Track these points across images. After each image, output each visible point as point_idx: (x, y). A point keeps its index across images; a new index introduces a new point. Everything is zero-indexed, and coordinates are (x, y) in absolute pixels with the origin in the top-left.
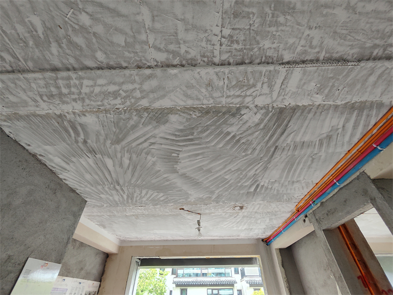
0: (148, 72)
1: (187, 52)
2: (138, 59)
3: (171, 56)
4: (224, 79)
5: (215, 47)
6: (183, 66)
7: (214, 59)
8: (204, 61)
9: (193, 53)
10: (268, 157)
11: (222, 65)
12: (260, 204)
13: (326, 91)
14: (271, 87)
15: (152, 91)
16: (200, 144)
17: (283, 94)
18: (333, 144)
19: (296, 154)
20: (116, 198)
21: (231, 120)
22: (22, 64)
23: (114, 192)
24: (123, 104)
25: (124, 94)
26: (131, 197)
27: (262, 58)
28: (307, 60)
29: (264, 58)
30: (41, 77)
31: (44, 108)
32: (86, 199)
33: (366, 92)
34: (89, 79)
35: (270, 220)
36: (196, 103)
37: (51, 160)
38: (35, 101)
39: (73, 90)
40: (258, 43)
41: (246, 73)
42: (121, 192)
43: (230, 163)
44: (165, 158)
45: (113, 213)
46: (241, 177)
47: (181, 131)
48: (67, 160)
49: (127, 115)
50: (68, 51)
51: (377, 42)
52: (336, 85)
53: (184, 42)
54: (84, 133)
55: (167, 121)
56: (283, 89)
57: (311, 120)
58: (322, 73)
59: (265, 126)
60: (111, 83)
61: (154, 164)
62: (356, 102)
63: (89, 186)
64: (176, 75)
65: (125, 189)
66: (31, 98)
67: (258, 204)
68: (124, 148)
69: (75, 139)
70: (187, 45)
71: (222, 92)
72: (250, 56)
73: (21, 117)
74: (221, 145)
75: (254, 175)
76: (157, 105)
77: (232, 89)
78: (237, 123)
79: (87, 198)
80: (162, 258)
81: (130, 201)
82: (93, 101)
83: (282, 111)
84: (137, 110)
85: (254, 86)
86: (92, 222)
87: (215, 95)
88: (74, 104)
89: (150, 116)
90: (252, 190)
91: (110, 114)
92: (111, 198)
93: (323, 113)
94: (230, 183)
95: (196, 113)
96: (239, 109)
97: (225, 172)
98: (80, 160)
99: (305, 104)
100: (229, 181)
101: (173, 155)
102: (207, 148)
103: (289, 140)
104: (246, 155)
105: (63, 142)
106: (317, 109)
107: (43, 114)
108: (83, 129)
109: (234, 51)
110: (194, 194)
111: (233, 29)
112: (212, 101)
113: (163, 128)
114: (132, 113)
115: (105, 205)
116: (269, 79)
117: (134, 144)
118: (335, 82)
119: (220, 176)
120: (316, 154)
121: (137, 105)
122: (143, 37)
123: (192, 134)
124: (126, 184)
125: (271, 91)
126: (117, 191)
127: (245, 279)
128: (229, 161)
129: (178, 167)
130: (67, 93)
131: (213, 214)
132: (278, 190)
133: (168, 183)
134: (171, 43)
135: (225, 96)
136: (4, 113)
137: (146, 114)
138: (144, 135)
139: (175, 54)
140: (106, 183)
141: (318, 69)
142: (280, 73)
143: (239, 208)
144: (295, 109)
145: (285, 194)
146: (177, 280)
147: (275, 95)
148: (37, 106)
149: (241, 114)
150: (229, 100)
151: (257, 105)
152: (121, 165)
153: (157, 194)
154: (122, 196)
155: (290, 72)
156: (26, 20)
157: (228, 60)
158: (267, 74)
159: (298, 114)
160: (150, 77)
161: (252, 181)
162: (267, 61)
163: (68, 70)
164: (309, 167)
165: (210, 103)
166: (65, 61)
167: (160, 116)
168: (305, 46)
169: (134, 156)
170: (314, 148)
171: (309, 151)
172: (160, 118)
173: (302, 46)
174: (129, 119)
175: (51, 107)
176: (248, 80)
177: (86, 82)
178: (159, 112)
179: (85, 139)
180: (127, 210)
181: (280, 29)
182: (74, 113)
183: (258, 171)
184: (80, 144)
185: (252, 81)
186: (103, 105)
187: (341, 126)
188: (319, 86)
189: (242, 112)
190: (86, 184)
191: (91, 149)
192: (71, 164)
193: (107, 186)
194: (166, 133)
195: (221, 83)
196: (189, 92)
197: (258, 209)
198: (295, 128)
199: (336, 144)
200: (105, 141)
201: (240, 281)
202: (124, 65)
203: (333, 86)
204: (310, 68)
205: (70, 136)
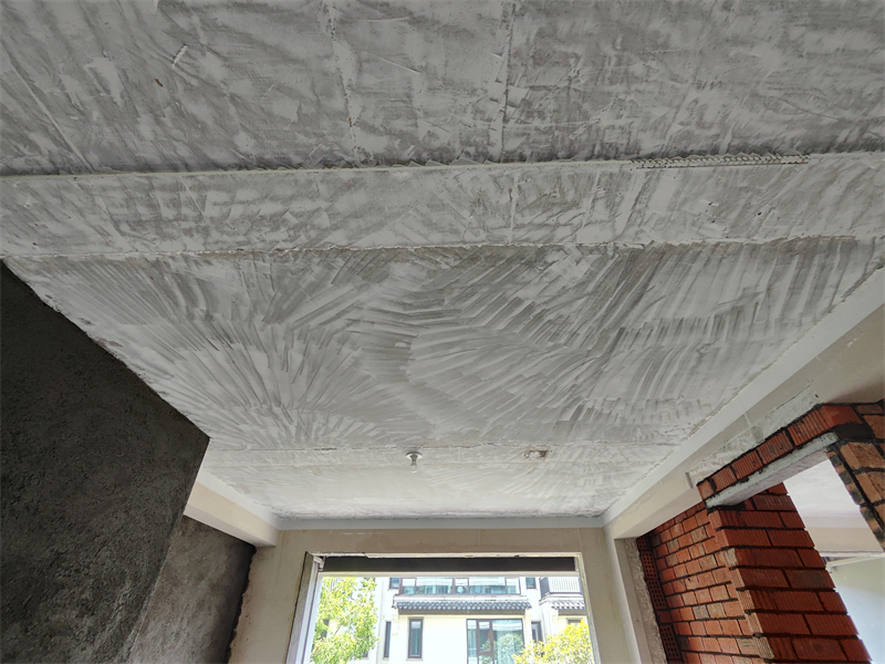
0: (347, 174)
1: (430, 134)
2: (327, 149)
3: (397, 142)
4: (510, 191)
5: (493, 125)
6: (421, 162)
7: (490, 149)
8: (468, 154)
9: (446, 137)
10: (604, 350)
11: (506, 161)
12: (584, 447)
13: (734, 216)
14: (612, 206)
15: (356, 215)
16: (457, 324)
17: (639, 221)
18: (744, 324)
19: (664, 344)
20: (274, 431)
21: (525, 274)
22: (76, 156)
23: (269, 420)
24: (291, 241)
25: (294, 221)
26: (305, 429)
27: (594, 146)
28: (692, 152)
29: (598, 148)
30: (116, 184)
31: (123, 248)
32: (209, 434)
33: (820, 219)
34: (219, 188)
35: (605, 479)
36: (450, 240)
37: (135, 354)
38: (104, 233)
39: (185, 211)
40: (586, 117)
41: (559, 178)
42: (284, 419)
43: (520, 363)
44: (379, 352)
45: (266, 462)
46: (544, 390)
47: (416, 295)
48: (169, 353)
49: (300, 263)
50: (175, 132)
51: (847, 114)
52: (754, 203)
53: (426, 114)
54: (206, 299)
55: (385, 276)
56: (639, 212)
57: (697, 275)
58: (724, 180)
59: (599, 286)
60: (266, 197)
61: (356, 363)
62: (798, 239)
63: (215, 406)
64: (406, 182)
65: (293, 414)
66: (94, 227)
67: (579, 447)
68: (292, 330)
69: (188, 311)
70: (431, 119)
71: (506, 217)
72: (567, 143)
73: (73, 265)
74: (501, 326)
75: (572, 387)
76: (365, 243)
77: (527, 212)
78: (537, 280)
79: (210, 430)
80: (370, 556)
81: (303, 438)
82: (228, 234)
83: (634, 256)
84: (321, 253)
85: (575, 204)
86: (220, 481)
87: (491, 223)
88: (186, 239)
89: (349, 265)
90: (568, 417)
91: (264, 261)
92: (262, 432)
93: (724, 261)
94: (520, 403)
95: (448, 261)
96: (541, 252)
97: (510, 381)
98: (198, 353)
99: (686, 243)
100: (519, 399)
101: (398, 344)
102: (471, 331)
103: (649, 317)
104: (556, 347)
105: (160, 317)
106: (712, 253)
107: (119, 259)
108: (205, 291)
109: (533, 132)
110: (442, 426)
111: (532, 88)
112: (483, 235)
113: (377, 289)
114: (310, 260)
115: (249, 447)
116: (608, 191)
117: (313, 323)
118: (752, 196)
119: (499, 388)
120: (709, 345)
121: (322, 242)
122: (338, 104)
123: (440, 302)
124: (296, 404)
125: (613, 216)
126: (276, 416)
127: (549, 598)
128: (519, 358)
129: (408, 369)
130: (171, 218)
131: (482, 467)
132: (623, 419)
133: (385, 402)
134: (398, 117)
135: (512, 225)
136: (36, 258)
137: (340, 262)
138: (337, 305)
139: (405, 138)
140: (252, 401)
141: (714, 171)
142: (633, 179)
143: (537, 453)
144: (664, 253)
145: (639, 426)
146: (402, 599)
147: (621, 223)
148: (107, 244)
149: (545, 262)
150: (521, 233)
151: (581, 245)
152: (285, 364)
153: (361, 424)
154: (285, 427)
155: (655, 176)
156: (86, 67)
157: (519, 151)
158: (603, 180)
159: (670, 263)
160: (350, 186)
161: (568, 399)
162: (604, 152)
163: (175, 169)
164: (693, 372)
165: (478, 239)
166: (169, 153)
167: (372, 266)
168: (688, 124)
169: (314, 347)
170: (704, 333)
171: (693, 339)
172: (370, 269)
173: (682, 124)
174: (304, 270)
175: (138, 245)
176: (563, 193)
177: (212, 196)
178: (369, 258)
179: (208, 311)
180: (297, 456)
181: (633, 88)
182: (186, 259)
183: (581, 379)
184: (198, 322)
185: (570, 196)
186: (249, 243)
187: (763, 287)
188: (717, 205)
189: (549, 259)
190: (210, 402)
191: (221, 332)
192: (178, 363)
193: (253, 408)
194: (383, 299)
195: (505, 199)
196: (435, 217)
197: (580, 456)
198: (664, 292)
199: (752, 325)
200: (251, 314)
201: (538, 603)
202: (296, 159)
203: (747, 206)
204: (699, 168)
205: (176, 304)
